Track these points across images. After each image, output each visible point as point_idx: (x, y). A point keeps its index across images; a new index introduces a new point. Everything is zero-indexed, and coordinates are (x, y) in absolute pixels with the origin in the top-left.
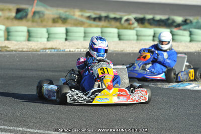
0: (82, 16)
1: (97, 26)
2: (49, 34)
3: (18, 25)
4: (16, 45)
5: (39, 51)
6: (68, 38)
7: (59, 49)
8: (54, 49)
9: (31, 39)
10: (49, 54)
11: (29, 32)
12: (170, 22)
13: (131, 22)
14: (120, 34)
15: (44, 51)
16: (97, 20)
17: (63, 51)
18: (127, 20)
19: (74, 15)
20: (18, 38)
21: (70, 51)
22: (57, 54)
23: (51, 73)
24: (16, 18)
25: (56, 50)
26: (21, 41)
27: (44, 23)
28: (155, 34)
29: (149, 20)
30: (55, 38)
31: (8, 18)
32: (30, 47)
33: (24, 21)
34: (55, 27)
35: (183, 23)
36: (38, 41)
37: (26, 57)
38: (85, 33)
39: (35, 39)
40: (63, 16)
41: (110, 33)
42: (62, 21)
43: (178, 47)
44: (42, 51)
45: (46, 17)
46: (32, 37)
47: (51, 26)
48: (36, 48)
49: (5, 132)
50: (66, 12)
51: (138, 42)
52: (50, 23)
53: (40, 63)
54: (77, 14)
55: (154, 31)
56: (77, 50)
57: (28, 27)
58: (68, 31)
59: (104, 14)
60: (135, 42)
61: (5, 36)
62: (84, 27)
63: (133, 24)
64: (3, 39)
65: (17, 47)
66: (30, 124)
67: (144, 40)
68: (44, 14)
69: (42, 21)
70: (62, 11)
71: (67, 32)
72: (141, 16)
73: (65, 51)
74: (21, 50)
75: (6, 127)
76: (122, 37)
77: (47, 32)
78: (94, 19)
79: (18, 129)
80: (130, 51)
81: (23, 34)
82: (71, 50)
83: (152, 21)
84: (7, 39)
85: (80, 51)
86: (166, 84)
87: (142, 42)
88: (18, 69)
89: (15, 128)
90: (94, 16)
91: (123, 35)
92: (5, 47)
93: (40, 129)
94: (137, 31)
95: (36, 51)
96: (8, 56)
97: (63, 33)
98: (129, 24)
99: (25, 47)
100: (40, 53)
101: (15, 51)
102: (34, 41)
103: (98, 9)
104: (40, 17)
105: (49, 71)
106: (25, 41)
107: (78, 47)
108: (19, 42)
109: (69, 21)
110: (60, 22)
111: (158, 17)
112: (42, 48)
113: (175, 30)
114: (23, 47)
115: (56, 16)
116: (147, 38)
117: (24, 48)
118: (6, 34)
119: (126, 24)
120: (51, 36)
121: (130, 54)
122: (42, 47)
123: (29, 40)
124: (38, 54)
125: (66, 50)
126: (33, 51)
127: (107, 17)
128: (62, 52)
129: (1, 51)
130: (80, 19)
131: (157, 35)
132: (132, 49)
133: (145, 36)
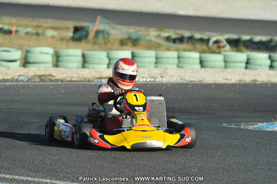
0: (158, 36)
2: (110, 59)
3: (74, 48)
4: (64, 73)
5: (93, 81)
9: (86, 65)
11: (84, 56)
12: (273, 44)
13: (222, 45)
14: (203, 59)
15: (99, 80)
16: (178, 42)
18: (216, 42)
19: (148, 35)
20: (70, 65)
24: (73, 39)
27: (109, 45)
28: (248, 59)
29: (245, 42)
31: (62, 39)
32: (81, 76)
33: (83, 44)
36: (94, 68)
37: (74, 89)
38: (157, 58)
39: (91, 66)
40: (134, 37)
41: (190, 58)
42: (132, 42)
44: (96, 80)
45: (111, 37)
46: (87, 63)
47: (118, 49)
48: (89, 76)
50: (138, 31)
51: (226, 70)
52: (117, 44)
53: (91, 96)
54: (152, 34)
55: (248, 56)
56: (141, 80)
58: (135, 55)
59: (187, 34)
60: (222, 69)
61: (53, 62)
62: (156, 51)
63: (223, 47)
64: (51, 65)
65: (64, 76)
66: (62, 175)
67: (233, 67)
68: (109, 35)
69: (106, 43)
70: (132, 31)
71: (133, 56)
72: (235, 37)
74: (69, 79)
76: (205, 64)
77: (108, 56)
78: (174, 41)
79: (44, 181)
80: (212, 82)
81: (76, 59)
84: (56, 65)
85: (146, 81)
87: (230, 70)
88: (62, 104)
89: (41, 180)
90: (174, 36)
91: (206, 61)
92: (50, 75)
94: (224, 55)
95: (89, 81)
96: (51, 87)
98: (219, 47)
99: (76, 75)
100: (93, 83)
101: (62, 81)
102: (88, 68)
103: (181, 28)
104: (104, 38)
106: (78, 68)
107: (144, 76)
108: (68, 70)
109: (141, 43)
110: (130, 44)
111: (257, 38)
112: (97, 77)
114: (73, 75)
115: (125, 36)
116: (236, 65)
117: (73, 77)
118: (55, 58)
119: (215, 46)
120: (112, 61)
121: (210, 85)
122: (97, 75)
123: (83, 67)
124: (91, 85)
126: (85, 80)
127: (191, 39)
129: (43, 81)
130: (155, 40)
131: (250, 61)
132: (214, 79)
133: (234, 62)
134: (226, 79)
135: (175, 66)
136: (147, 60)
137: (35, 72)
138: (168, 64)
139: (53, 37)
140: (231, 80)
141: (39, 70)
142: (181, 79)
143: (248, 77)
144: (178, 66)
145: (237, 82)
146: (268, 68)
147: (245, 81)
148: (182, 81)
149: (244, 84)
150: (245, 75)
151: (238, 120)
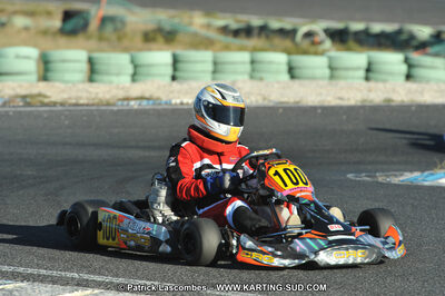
0: (208, 26)
1: (242, 49)
2: (136, 67)
3: (68, 48)
4: (63, 91)
5: (114, 105)
6: (178, 74)
7: (158, 99)
8: (148, 99)
9: (96, 77)
10: (136, 110)
11: (91, 61)
12: (404, 37)
13: (317, 39)
14: (294, 65)
15: (125, 103)
16: (243, 35)
17: (166, 103)
18: (309, 35)
19: (191, 24)
20: (68, 77)
21: (182, 104)
22: (154, 110)
23: (140, 153)
24: (63, 32)
25: (151, 102)
26: (74, 83)
27: (126, 43)
28: (370, 64)
29: (357, 34)
30: (149, 75)
31: (45, 32)
32: (93, 96)
33: (80, 39)
34: (150, 50)
35: (433, 40)
36: (111, 83)
37: (85, 118)
38: (215, 63)
39: (106, 78)
40: (167, 27)
41: (270, 63)
42: (164, 37)
43: (422, 93)
44: (120, 103)
45: (128, 29)
46: (98, 73)
47: (141, 50)
48: (108, 96)
49: (42, 281)
50: (173, 17)
51: (334, 82)
52: (138, 41)
53: (116, 130)
54: (197, 21)
55: (369, 57)
57: (90, 51)
59: (256, 22)
60: (326, 82)
61: (38, 72)
62: (214, 51)
63: (320, 43)
64: (34, 77)
65: (65, 96)
66: (96, 265)
67: (346, 78)
68: (123, 23)
69: (119, 39)
70: (163, 17)
71: (176, 61)
72: (338, 25)
73: (171, 104)
74: (74, 101)
75: (43, 272)
76: (297, 72)
77: (132, 61)
78: (236, 33)
79: (69, 275)
80: (316, 104)
81: (77, 66)
82: (185, 101)
83: (363, 37)
84: (44, 78)
86: (396, 176)
87: (342, 83)
88: (70, 144)
89: (63, 273)
90: (234, 26)
91: (300, 68)
92: (40, 95)
93: (117, 276)
94: (330, 59)
95: (108, 104)
96: (45, 115)
97: (166, 65)
98: (313, 43)
99: (85, 95)
100: (115, 108)
101: (62, 104)
102: (102, 82)
103: (243, 11)
104: (116, 30)
105: (137, 147)
106: (83, 82)
108: (70, 85)
109: (180, 37)
110: (161, 40)
111: (377, 28)
112: (121, 97)
113: (415, 57)
114: (80, 94)
115: (151, 26)
116: (351, 73)
117: (81, 98)
118: (42, 66)
119: (306, 44)
120: (140, 70)
121: (314, 109)
122: (121, 94)
123: (91, 80)
124: (112, 111)
125: (173, 102)
126: (101, 103)
127: (263, 29)
128: (166, 107)
129: (28, 104)
130: (204, 32)
131: (373, 67)
132: (319, 99)
133: (347, 69)
134: (341, 99)
135: (246, 77)
136: (199, 67)
137: (13, 89)
138: (235, 73)
139: (26, 29)
140: (349, 99)
141: (21, 86)
142: (264, 99)
143: (376, 94)
144: (252, 77)
145: (359, 104)
146: (403, 78)
147: (371, 101)
148: (266, 103)
149: (370, 107)
150: (370, 91)
151: (369, 167)
